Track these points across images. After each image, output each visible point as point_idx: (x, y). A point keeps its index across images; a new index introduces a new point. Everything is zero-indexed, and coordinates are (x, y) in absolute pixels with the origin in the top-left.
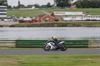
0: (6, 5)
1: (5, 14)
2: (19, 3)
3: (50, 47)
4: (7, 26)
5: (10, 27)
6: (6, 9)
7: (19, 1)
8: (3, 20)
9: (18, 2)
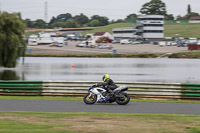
0: (164, 13)
1: (161, 31)
2: (189, 9)
3: (96, 96)
4: (163, 56)
5: (170, 57)
6: (162, 22)
7: (189, 6)
8: (156, 44)
9: (187, 8)
